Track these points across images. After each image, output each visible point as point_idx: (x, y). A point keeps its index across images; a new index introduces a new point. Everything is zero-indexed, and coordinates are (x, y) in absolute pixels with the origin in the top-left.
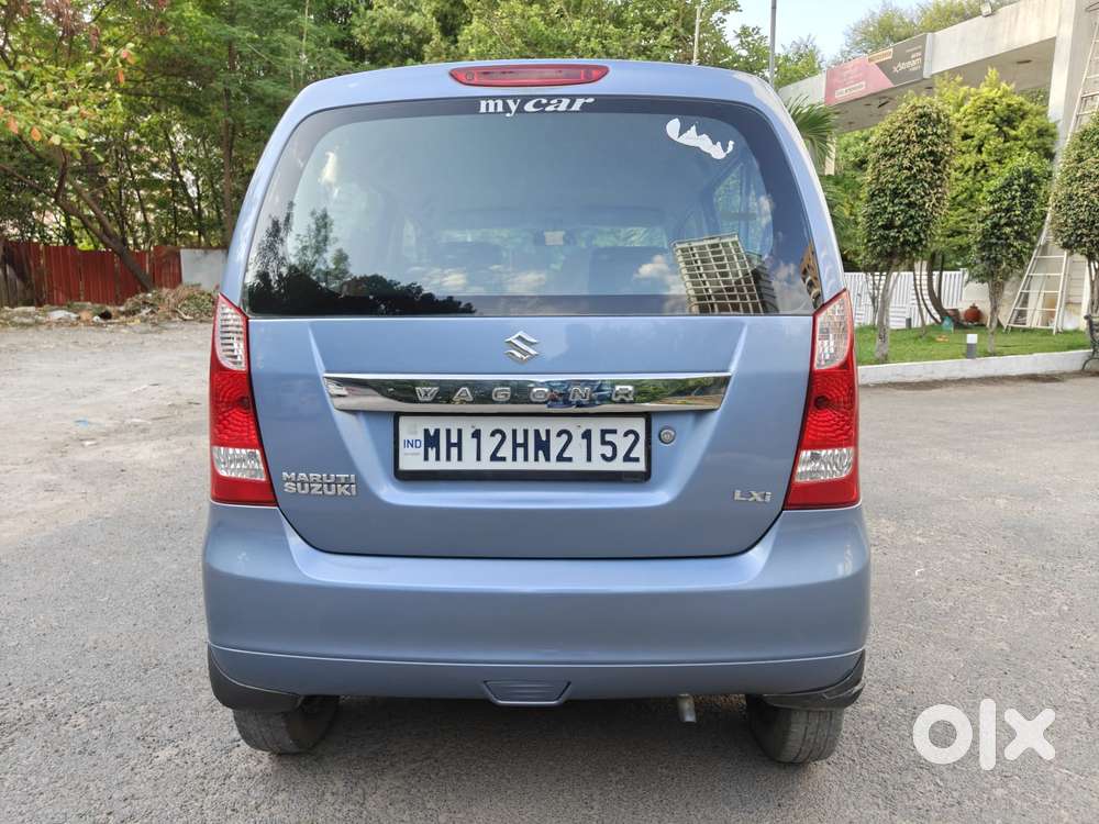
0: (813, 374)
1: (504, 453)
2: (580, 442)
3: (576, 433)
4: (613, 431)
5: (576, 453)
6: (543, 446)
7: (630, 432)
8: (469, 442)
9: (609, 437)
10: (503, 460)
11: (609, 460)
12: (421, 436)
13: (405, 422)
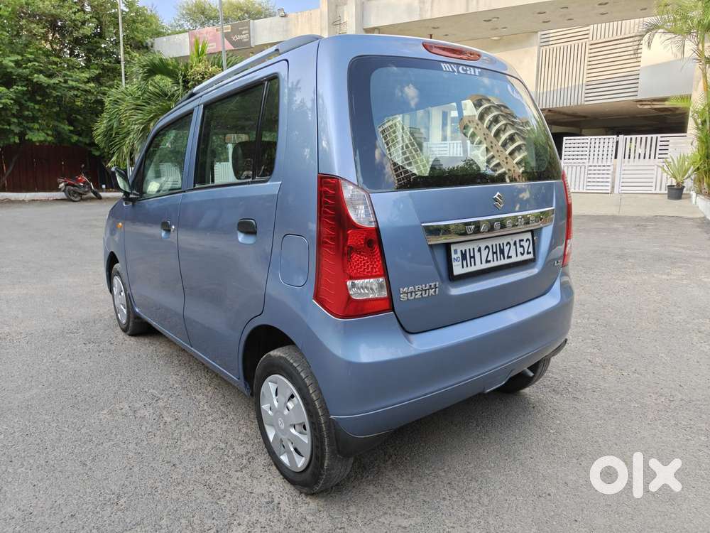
1: (490, 258)
2: (513, 247)
3: (512, 243)
4: (523, 240)
5: (512, 253)
6: (502, 252)
7: (528, 240)
8: (477, 255)
9: (522, 243)
10: (490, 261)
11: (522, 254)
12: (459, 255)
13: (453, 248)
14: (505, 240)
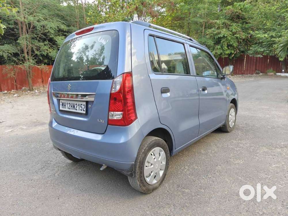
0: (111, 94)
1: (70, 108)
2: (78, 106)
3: (78, 105)
4: (82, 105)
5: (78, 108)
6: (74, 107)
7: (84, 105)
8: (66, 105)
9: (82, 106)
10: (70, 109)
11: (81, 110)
12: (62, 104)
13: (60, 101)
14: (75, 103)
